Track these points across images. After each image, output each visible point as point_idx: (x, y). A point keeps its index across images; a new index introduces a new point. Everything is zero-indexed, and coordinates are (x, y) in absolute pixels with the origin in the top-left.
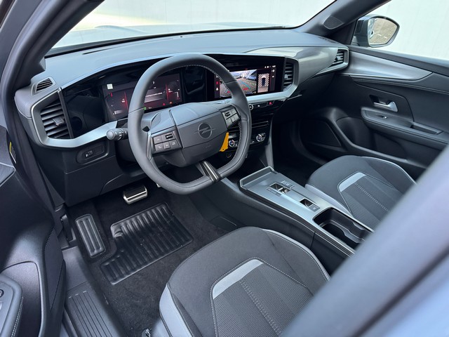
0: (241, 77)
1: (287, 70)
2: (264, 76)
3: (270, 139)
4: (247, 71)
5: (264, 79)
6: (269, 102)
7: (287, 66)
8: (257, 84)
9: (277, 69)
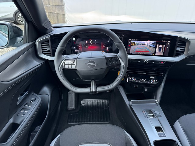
0: (144, 44)
1: (178, 45)
2: (161, 46)
3: (163, 84)
4: (149, 42)
5: (160, 48)
6: (161, 61)
7: (179, 42)
8: (155, 50)
9: (171, 43)
